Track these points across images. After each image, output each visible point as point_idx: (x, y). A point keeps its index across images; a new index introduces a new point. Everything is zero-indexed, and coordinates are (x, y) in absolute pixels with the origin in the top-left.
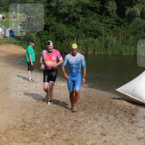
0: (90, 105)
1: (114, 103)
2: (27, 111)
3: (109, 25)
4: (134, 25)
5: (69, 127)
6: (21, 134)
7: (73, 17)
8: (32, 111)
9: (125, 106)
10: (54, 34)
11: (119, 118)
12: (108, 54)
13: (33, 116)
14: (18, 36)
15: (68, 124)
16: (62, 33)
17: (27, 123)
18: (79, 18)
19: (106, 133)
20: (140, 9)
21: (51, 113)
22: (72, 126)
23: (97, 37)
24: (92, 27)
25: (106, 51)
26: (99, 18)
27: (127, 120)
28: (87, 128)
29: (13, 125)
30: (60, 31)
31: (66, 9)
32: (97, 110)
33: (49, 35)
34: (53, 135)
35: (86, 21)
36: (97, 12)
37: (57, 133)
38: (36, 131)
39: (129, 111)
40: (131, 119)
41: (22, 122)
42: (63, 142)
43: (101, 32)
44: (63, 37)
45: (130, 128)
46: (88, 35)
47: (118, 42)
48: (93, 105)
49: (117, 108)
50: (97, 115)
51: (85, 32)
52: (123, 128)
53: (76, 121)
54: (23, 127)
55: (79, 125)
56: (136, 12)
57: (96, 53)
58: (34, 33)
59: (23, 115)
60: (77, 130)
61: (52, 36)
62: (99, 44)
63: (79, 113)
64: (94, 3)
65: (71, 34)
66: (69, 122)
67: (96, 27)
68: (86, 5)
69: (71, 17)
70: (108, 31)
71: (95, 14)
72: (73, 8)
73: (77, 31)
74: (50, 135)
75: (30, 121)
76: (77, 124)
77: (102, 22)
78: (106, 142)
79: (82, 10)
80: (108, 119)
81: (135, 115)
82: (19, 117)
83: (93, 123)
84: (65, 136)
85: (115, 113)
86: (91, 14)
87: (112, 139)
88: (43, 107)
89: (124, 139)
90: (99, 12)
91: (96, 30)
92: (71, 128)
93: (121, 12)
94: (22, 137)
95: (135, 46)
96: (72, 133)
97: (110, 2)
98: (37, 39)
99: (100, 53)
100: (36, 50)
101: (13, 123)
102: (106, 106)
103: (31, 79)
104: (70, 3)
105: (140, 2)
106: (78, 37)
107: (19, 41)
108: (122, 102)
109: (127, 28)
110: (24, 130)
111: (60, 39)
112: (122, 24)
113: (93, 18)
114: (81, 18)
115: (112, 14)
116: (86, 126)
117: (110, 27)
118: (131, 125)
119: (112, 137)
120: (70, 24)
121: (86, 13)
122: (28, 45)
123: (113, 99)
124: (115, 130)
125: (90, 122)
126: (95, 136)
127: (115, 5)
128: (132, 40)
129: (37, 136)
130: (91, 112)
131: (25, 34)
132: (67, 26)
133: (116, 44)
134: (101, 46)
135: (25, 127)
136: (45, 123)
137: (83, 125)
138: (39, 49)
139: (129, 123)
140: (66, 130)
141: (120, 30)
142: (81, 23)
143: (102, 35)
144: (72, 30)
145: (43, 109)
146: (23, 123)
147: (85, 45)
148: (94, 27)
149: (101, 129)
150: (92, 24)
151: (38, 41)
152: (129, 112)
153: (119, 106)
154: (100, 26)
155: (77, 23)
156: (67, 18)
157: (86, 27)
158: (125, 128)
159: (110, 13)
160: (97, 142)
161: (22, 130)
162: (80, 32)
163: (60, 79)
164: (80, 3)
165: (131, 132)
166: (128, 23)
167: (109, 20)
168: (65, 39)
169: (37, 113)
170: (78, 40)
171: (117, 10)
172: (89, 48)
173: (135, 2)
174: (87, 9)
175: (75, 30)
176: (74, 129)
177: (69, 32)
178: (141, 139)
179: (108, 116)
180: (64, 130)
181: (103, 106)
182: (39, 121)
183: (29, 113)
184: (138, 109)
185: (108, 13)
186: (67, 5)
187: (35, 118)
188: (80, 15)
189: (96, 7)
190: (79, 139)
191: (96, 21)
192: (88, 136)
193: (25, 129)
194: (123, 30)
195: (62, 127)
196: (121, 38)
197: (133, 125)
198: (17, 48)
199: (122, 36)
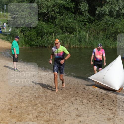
0: (67, 91)
1: (87, 89)
2: (13, 97)
3: (82, 23)
4: (103, 22)
5: (50, 109)
6: (8, 116)
7: (52, 16)
8: (18, 96)
9: (96, 91)
10: (35, 31)
11: (92, 102)
12: (82, 47)
13: (19, 100)
14: (5, 32)
15: (48, 107)
16: (42, 29)
17: (13, 107)
18: (56, 17)
19: (81, 115)
20: (108, 9)
21: (34, 98)
22: (52, 109)
23: (72, 33)
24: (67, 25)
25: (80, 45)
26: (74, 17)
27: (98, 103)
28: (64, 110)
29: (2, 108)
30: (41, 28)
31: (45, 9)
32: (73, 95)
33: (31, 31)
34: (36, 116)
35: (62, 20)
36: (72, 12)
37: (39, 115)
38: (21, 114)
39: (100, 95)
40: (102, 103)
41: (9, 105)
42: (44, 122)
43: (76, 28)
44: (43, 33)
45: (101, 110)
46: (65, 31)
47: (90, 37)
48: (69, 91)
49: (90, 93)
50: (73, 99)
51: (62, 28)
52: (96, 110)
53: (55, 104)
54: (10, 109)
55: (57, 108)
56: (105, 12)
57: (72, 46)
58: (18, 30)
59: (10, 99)
60: (56, 112)
61: (33, 32)
62: (74, 39)
63: (58, 98)
64: (69, 4)
65: (50, 30)
66: (49, 105)
67: (71, 24)
68: (63, 6)
69: (50, 16)
70: (81, 28)
71: (70, 13)
72: (51, 9)
73: (55, 28)
74: (33, 117)
75: (16, 105)
76: (56, 107)
77: (76, 20)
78: (81, 122)
79: (59, 10)
80: (82, 102)
81: (105, 99)
82: (7, 101)
83: (69, 106)
84: (46, 117)
85: (88, 97)
86: (66, 13)
87: (86, 120)
88: (27, 92)
89: (96, 119)
90: (74, 11)
91: (71, 27)
92: (51, 110)
93: (92, 11)
94: (9, 119)
95: (104, 40)
96: (51, 115)
97: (83, 3)
98: (21, 34)
99: (75, 47)
100: (20, 44)
101: (2, 106)
102: (80, 92)
103: (17, 69)
104: (48, 4)
105: (109, 3)
106: (56, 33)
107: (6, 37)
108: (94, 88)
109: (97, 25)
110: (11, 113)
111: (41, 35)
112: (93, 21)
113: (69, 17)
114: (58, 17)
115: (84, 13)
116: (64, 109)
117: (83, 25)
118: (102, 108)
119: (86, 118)
120: (49, 21)
121: (62, 12)
122: (13, 40)
123: (86, 86)
124: (88, 112)
125: (67, 105)
126: (72, 117)
127: (87, 5)
128: (102, 36)
129: (22, 118)
130: (67, 96)
131: (11, 30)
132: (46, 24)
133: (88, 39)
134: (75, 40)
135: (12, 110)
136: (29, 106)
137: (61, 108)
138: (23, 43)
139: (100, 106)
140: (46, 112)
141: (92, 27)
142: (58, 21)
143: (76, 31)
144: (51, 27)
145: (27, 94)
146: (10, 107)
147: (62, 39)
148: (70, 24)
149: (76, 111)
150: (67, 22)
151: (22, 36)
152: (100, 97)
153: (91, 91)
154: (74, 23)
155: (55, 21)
156: (46, 17)
157: (62, 25)
158: (97, 110)
159: (83, 13)
160: (73, 122)
161: (10, 112)
162: (58, 28)
163: (41, 69)
164: (58, 4)
165: (102, 113)
166: (98, 21)
167: (82, 18)
168: (44, 35)
169: (22, 97)
170: (56, 35)
171: (89, 10)
172: (66, 42)
173: (104, 3)
174: (63, 9)
175: (53, 27)
176: (54, 111)
177: (48, 28)
178: (111, 119)
179: (82, 100)
180: (45, 112)
181: (78, 91)
182: (23, 105)
183: (15, 98)
184: (108, 94)
185: (81, 12)
186: (46, 6)
187: (20, 102)
188: (57, 14)
189: (71, 7)
190: (58, 119)
191: (71, 19)
192: (66, 117)
193: (12, 111)
194: (94, 27)
195: (44, 110)
196: (93, 34)
197: (103, 107)
198: (4, 42)
199: (93, 31)
